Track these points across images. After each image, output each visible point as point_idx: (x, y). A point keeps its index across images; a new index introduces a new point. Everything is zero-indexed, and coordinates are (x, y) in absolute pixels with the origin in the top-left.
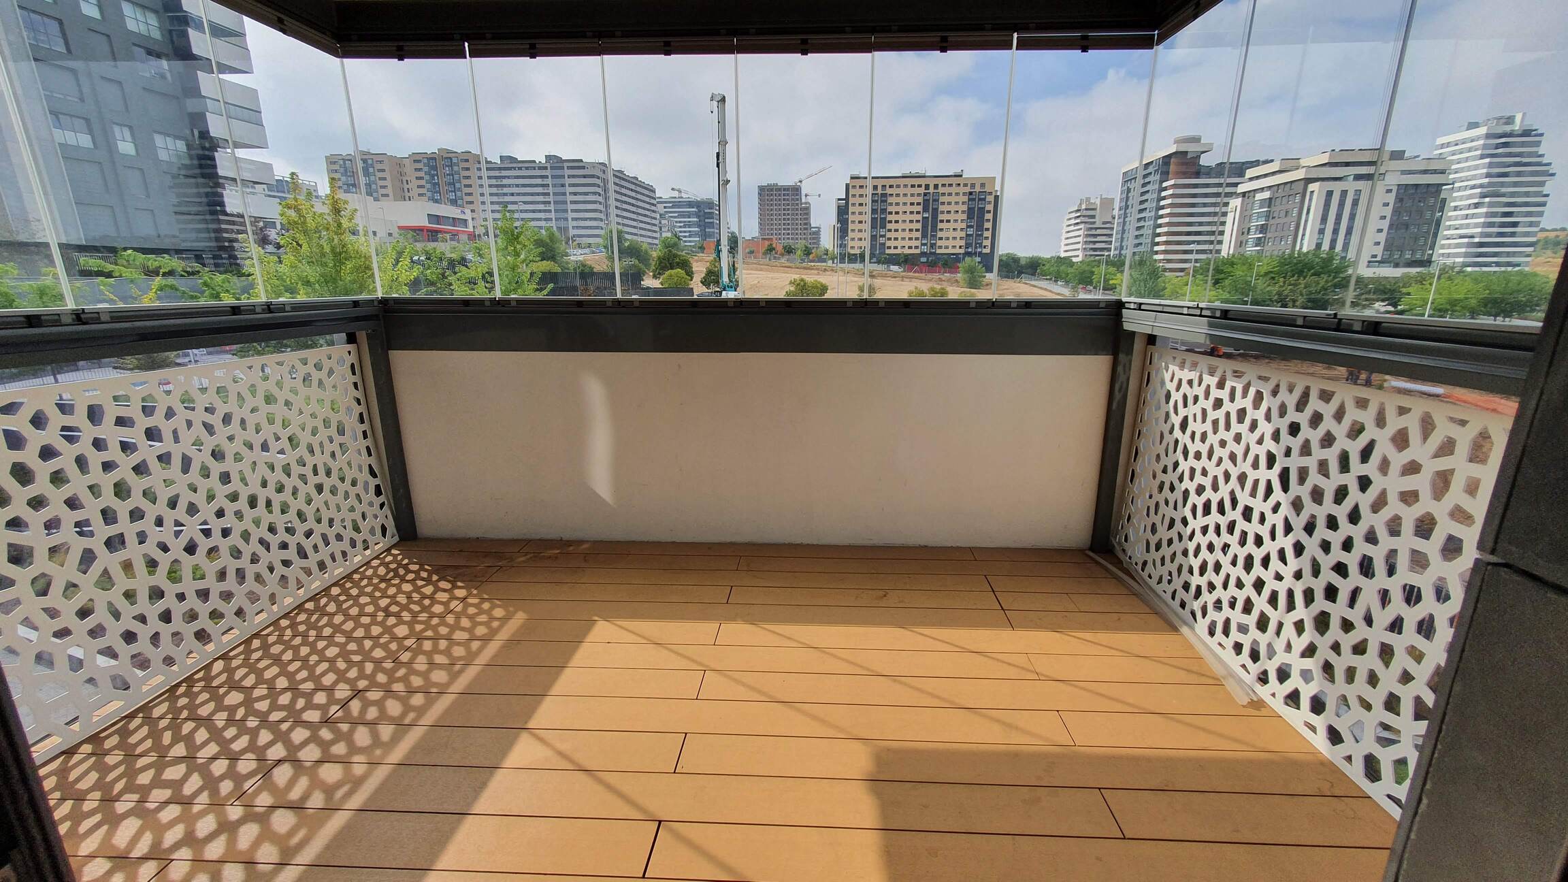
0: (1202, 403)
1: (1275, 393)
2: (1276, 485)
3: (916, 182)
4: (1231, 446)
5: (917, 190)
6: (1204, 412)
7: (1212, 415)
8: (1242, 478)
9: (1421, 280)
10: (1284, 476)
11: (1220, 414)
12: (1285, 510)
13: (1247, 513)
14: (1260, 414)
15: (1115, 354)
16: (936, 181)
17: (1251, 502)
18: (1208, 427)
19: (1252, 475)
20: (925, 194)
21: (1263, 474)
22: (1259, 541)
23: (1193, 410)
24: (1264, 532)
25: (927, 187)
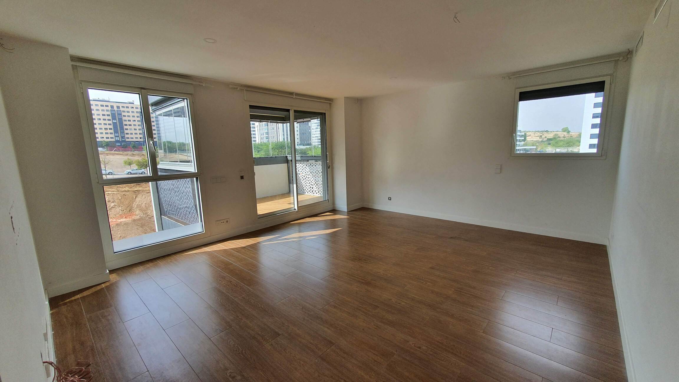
0: (300, 167)
1: (308, 164)
2: (310, 174)
4: (305, 171)
6: (301, 168)
7: (302, 169)
8: (307, 174)
9: (310, 149)
10: (311, 172)
11: (303, 168)
12: (312, 176)
13: (308, 178)
14: (307, 167)
15: (288, 163)
17: (308, 176)
18: (302, 170)
19: (308, 174)
21: (309, 173)
22: (310, 180)
23: (299, 168)
24: (310, 179)
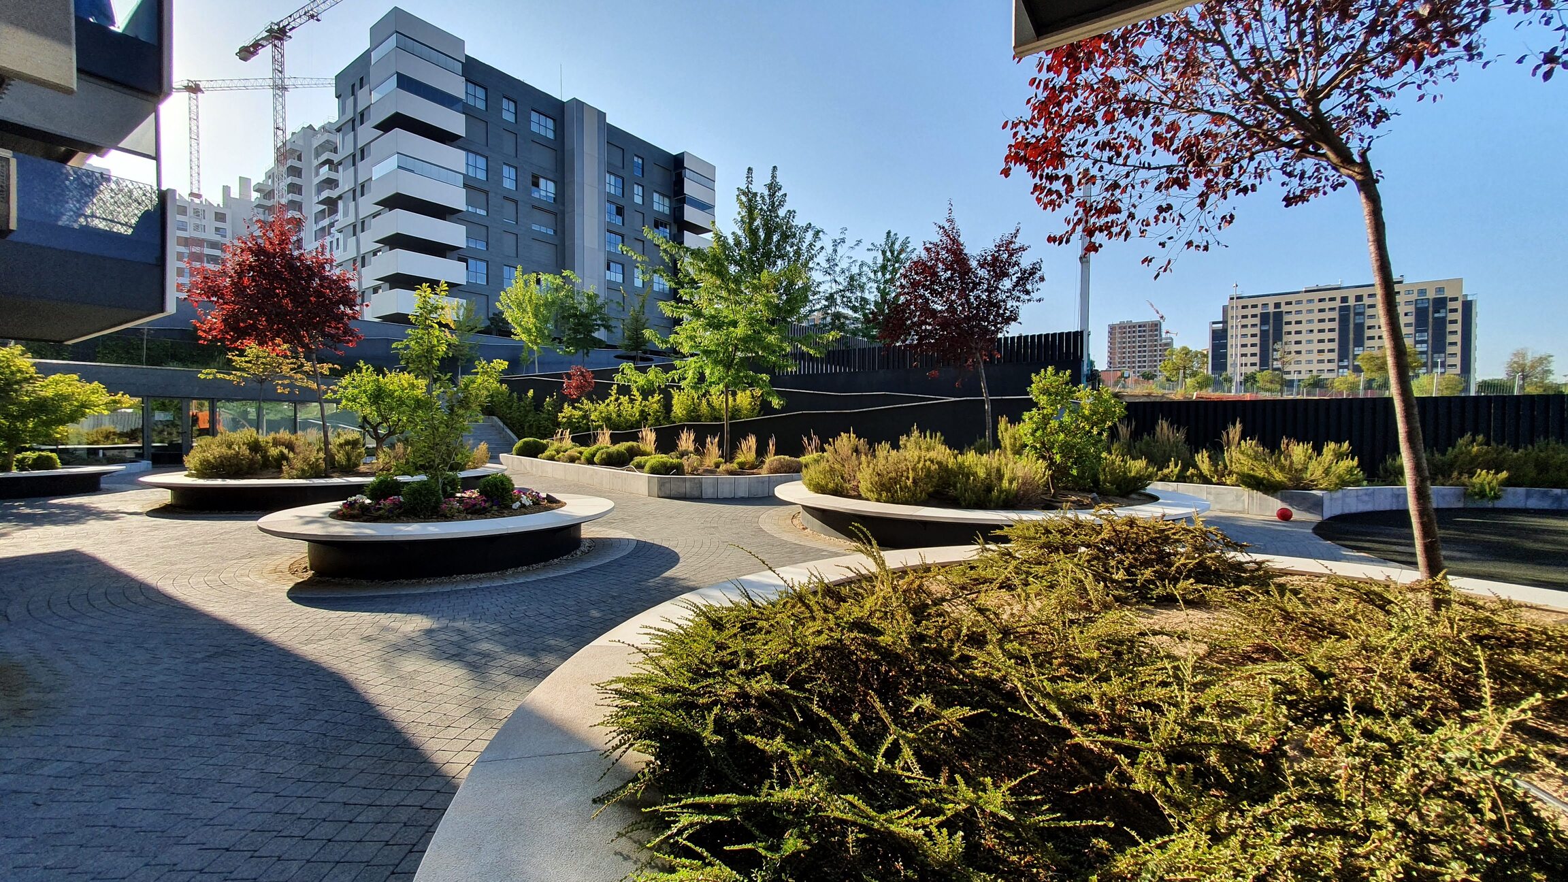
3: (1327, 295)
5: (1327, 305)
16: (1359, 292)
20: (1341, 308)
25: (1344, 299)
